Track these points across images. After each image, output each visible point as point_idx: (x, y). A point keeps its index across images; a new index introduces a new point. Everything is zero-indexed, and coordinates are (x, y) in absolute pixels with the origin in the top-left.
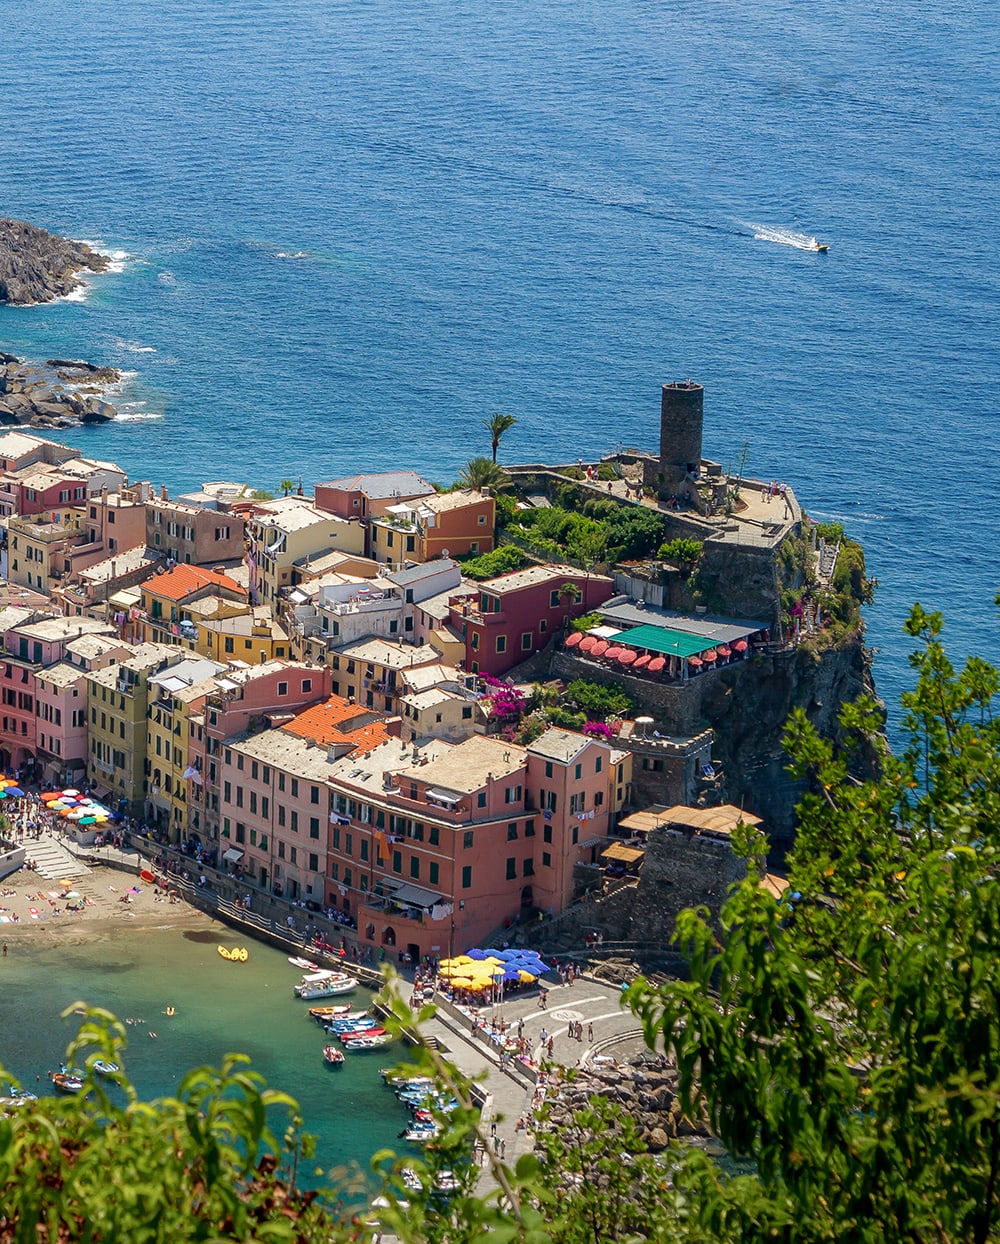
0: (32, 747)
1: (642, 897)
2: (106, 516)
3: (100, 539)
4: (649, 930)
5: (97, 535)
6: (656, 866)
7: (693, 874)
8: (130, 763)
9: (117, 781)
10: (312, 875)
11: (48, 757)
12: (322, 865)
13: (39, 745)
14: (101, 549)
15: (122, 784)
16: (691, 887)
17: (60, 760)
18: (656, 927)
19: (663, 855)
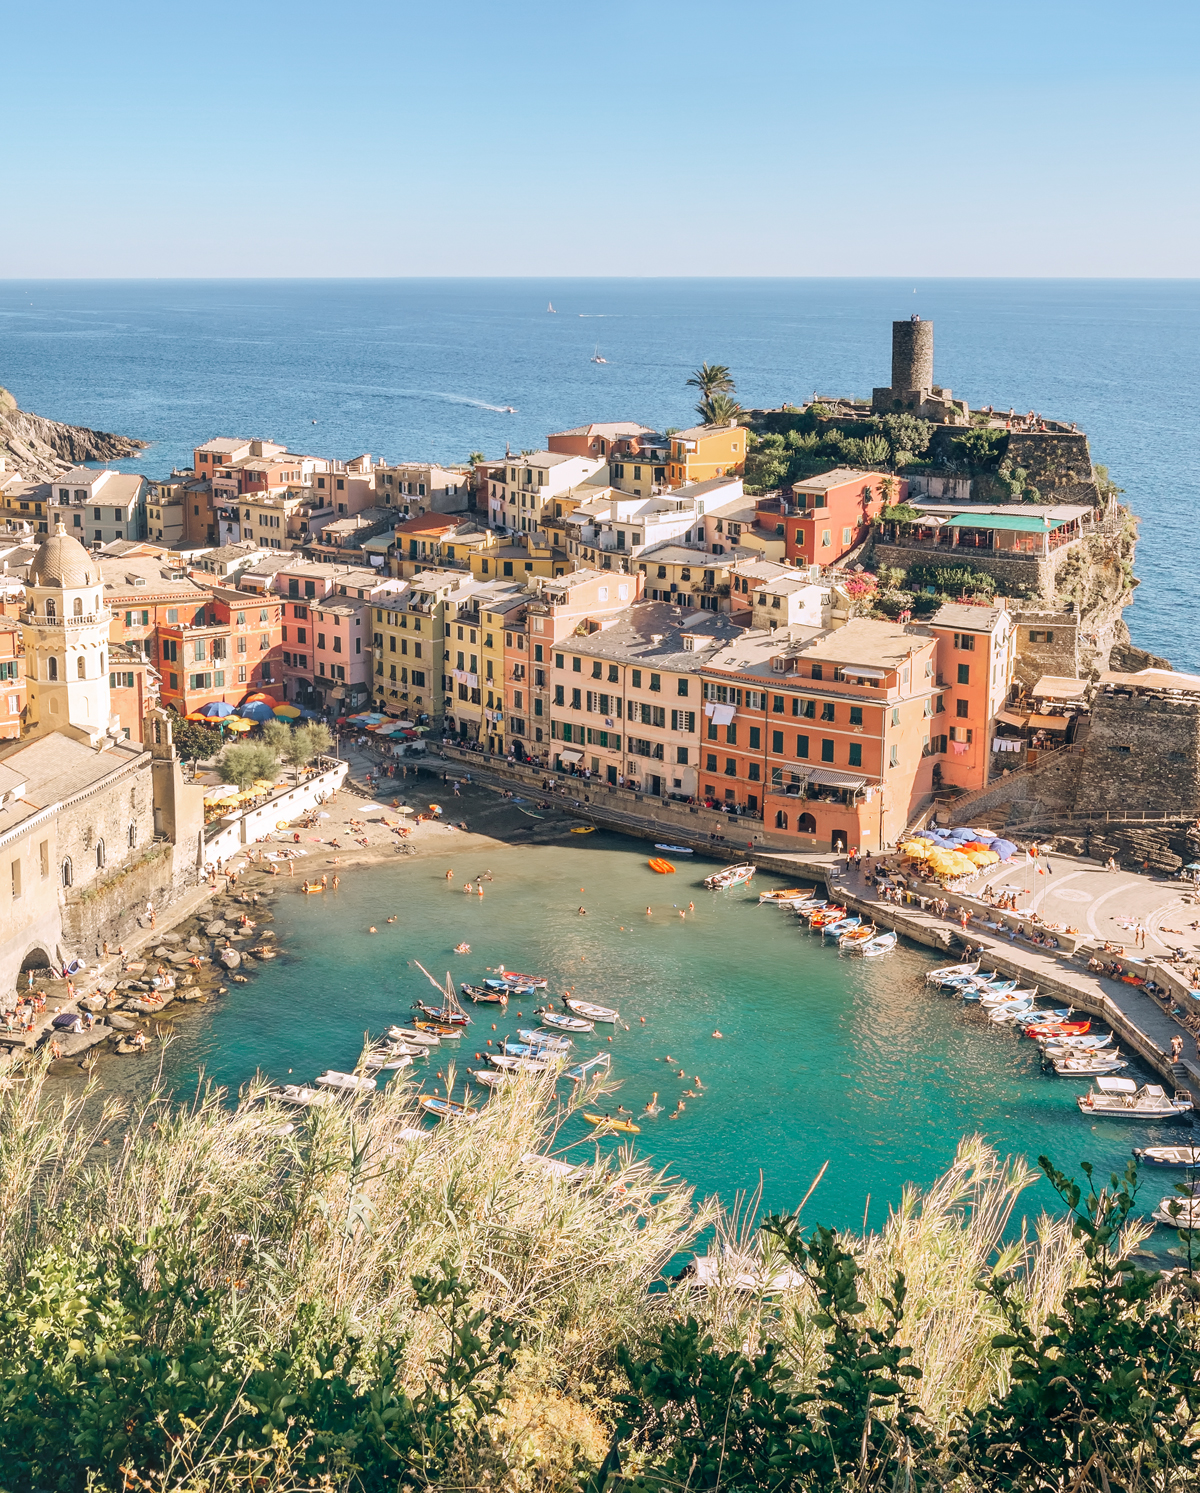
0: (309, 676)
1: (1091, 765)
2: (334, 485)
3: (330, 504)
4: (1102, 798)
5: (326, 502)
6: (1108, 732)
7: (1157, 737)
8: (429, 680)
9: (411, 698)
10: (681, 768)
11: (330, 685)
12: (694, 757)
13: (318, 673)
14: (333, 512)
15: (418, 700)
16: (1155, 750)
17: (344, 685)
18: (1111, 795)
19: (1116, 720)
